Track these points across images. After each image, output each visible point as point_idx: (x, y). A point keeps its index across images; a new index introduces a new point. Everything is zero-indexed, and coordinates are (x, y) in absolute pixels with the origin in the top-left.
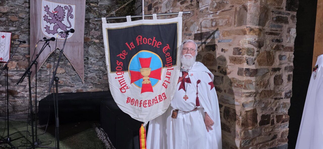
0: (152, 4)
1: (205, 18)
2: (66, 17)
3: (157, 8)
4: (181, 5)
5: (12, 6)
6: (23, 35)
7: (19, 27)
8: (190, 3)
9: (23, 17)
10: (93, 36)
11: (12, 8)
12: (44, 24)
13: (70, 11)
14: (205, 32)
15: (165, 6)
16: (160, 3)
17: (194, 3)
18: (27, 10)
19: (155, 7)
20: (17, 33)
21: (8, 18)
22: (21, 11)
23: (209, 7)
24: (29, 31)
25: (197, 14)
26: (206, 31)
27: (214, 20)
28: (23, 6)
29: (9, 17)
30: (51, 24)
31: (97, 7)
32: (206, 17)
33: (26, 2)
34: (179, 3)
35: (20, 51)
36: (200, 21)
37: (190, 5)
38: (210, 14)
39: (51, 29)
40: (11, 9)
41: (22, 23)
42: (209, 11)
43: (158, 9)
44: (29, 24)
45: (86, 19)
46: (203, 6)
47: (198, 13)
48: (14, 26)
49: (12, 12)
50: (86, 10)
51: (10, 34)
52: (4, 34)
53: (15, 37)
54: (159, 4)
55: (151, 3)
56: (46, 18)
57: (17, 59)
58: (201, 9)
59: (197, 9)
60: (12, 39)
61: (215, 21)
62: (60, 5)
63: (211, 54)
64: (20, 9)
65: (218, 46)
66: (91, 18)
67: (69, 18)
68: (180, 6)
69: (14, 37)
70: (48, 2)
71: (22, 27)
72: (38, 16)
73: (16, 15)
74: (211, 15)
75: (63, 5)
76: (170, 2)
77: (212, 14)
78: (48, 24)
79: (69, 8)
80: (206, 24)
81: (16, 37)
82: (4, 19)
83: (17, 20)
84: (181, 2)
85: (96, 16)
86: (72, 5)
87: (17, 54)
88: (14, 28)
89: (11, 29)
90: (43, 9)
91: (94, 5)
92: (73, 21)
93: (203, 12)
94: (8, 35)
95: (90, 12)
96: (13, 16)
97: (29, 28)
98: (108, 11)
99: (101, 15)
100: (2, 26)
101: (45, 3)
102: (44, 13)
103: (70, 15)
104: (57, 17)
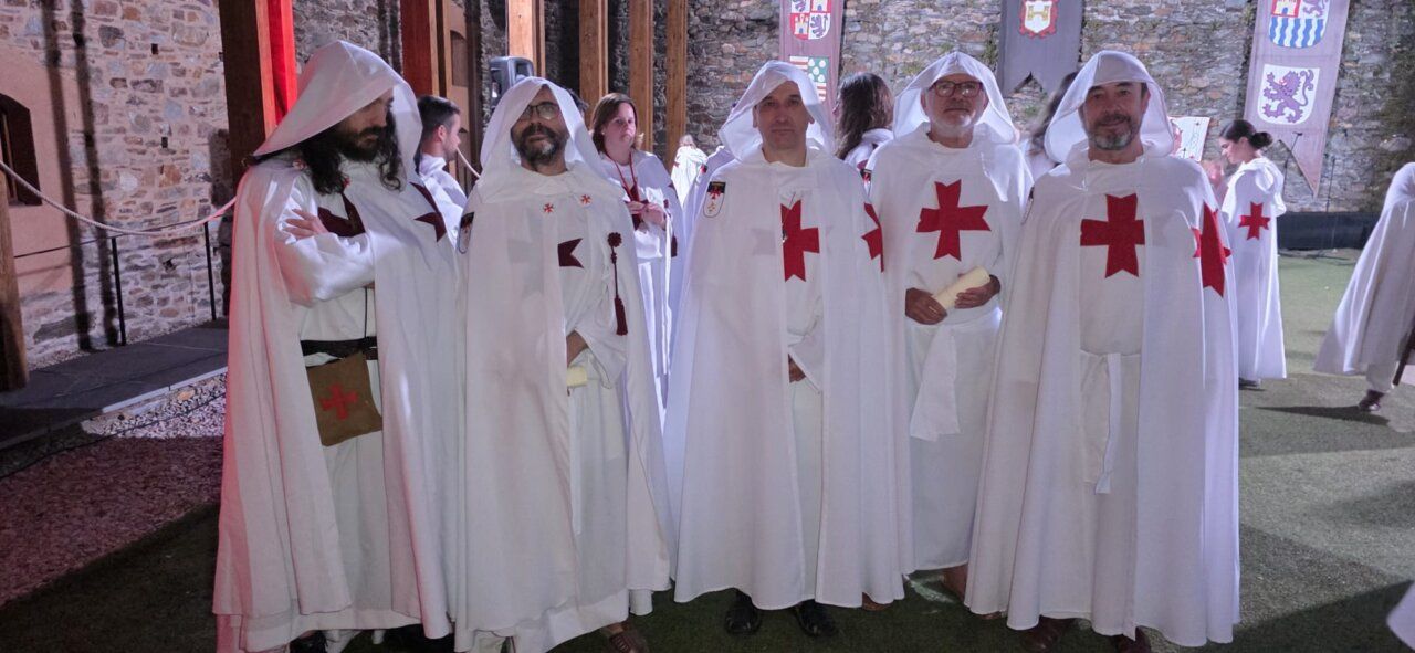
2: (1301, 89)
5: (1215, 76)
7: (1221, 108)
9: (1230, 93)
10: (1341, 118)
11: (1215, 80)
12: (1262, 101)
13: (1309, 79)
18: (1238, 81)
20: (1217, 117)
21: (1206, 95)
22: (1228, 84)
29: (1209, 93)
31: (1356, 68)
33: (1237, 69)
39: (1274, 108)
40: (1213, 82)
41: (1226, 103)
45: (1335, 90)
48: (1215, 106)
49: (1214, 87)
50: (1338, 76)
52: (1202, 119)
53: (1214, 123)
56: (1267, 92)
60: (1210, 127)
62: (1293, 69)
64: (1225, 81)
66: (1344, 87)
67: (1306, 89)
69: (1210, 124)
70: (1274, 67)
71: (1226, 108)
72: (1256, 90)
73: (1219, 90)
75: (1298, 70)
78: (1270, 102)
79: (1308, 74)
83: (1219, 98)
85: (1353, 83)
88: (1215, 111)
89: (1210, 111)
90: (1265, 78)
91: (1352, 65)
92: (1311, 95)
95: (1344, 77)
96: (1215, 91)
98: (1375, 74)
99: (1361, 81)
100: (1197, 107)
101: (1268, 69)
102: (1265, 84)
103: (1308, 85)
104: (1285, 91)
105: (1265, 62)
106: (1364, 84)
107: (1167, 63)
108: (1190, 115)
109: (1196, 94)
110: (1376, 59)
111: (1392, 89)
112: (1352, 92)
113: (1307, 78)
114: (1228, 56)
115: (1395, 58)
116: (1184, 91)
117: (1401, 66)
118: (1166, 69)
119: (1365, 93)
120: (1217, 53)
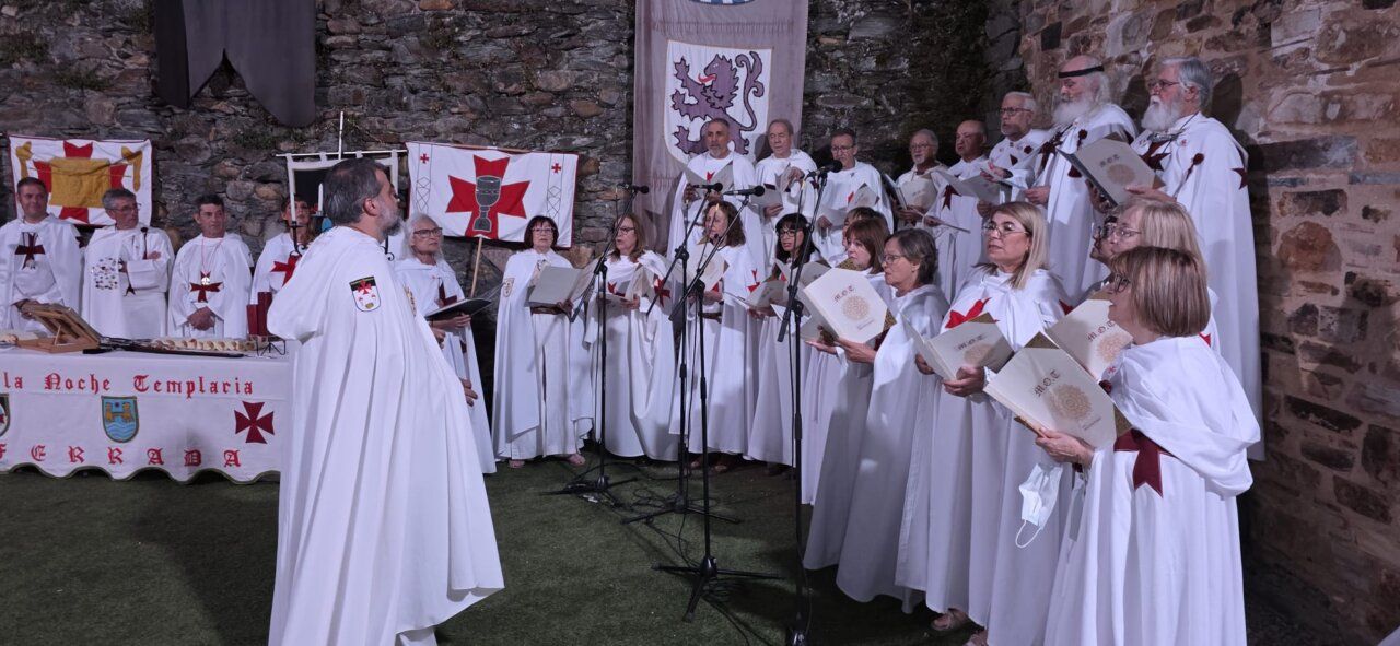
0: (1060, 24)
1: (1296, 87)
2: (740, 93)
3: (1086, 42)
4: (1190, 32)
5: (581, 67)
6: (612, 161)
7: (599, 135)
8: (1231, 27)
9: (611, 103)
11: (582, 74)
12: (672, 120)
13: (754, 72)
14: (1294, 143)
15: (1121, 35)
16: (1099, 21)
17: (1250, 26)
18: (624, 77)
19: (1073, 35)
20: (593, 154)
21: (568, 107)
22: (607, 84)
23: (1313, 47)
24: (629, 147)
25: (1259, 72)
26: (1300, 138)
27: (1336, 96)
28: (611, 67)
29: (573, 102)
30: (692, 120)
31: (844, 48)
32: (1300, 83)
33: (622, 52)
34: (1180, 27)
35: (600, 212)
36: (1273, 96)
37: (1230, 33)
38: (1317, 73)
40: (579, 79)
41: (608, 123)
42: (1311, 60)
43: (1089, 45)
44: (630, 125)
45: (806, 96)
46: (1289, 41)
47: (1266, 67)
48: (586, 131)
49: (581, 89)
50: (807, 65)
51: (573, 158)
52: (558, 158)
53: (588, 167)
54: (1095, 26)
55: (1057, 20)
56: (679, 104)
57: (592, 237)
58: (1279, 53)
59: (1259, 53)
60: (581, 176)
61: (1340, 101)
62: (721, 52)
63: (1318, 225)
64: (603, 77)
65: (1349, 195)
66: (822, 89)
67: (751, 94)
68: (1187, 35)
69: (584, 169)
70: (686, 46)
71: (609, 136)
72: (656, 96)
73: (591, 97)
74: (1322, 79)
75: (731, 54)
76: (1142, 20)
77: (1324, 72)
78: (686, 122)
79: (752, 61)
80: (1299, 113)
81: (592, 169)
82: (559, 111)
83: (593, 112)
84: (1189, 20)
85: (838, 81)
86: (763, 48)
87: (592, 221)
88: (586, 140)
89: (579, 141)
90: (671, 70)
91: (832, 41)
92: (761, 106)
93: (1288, 64)
94: (570, 161)
95: (820, 68)
96: (584, 99)
97: (630, 137)
98: (880, 61)
99: (856, 75)
100: (554, 133)
101: (676, 50)
102: (672, 84)
103: (753, 86)
104: (711, 95)
105: (667, 36)
106: (863, 82)
107: (490, 38)
108: (542, 150)
109: (549, 105)
110: (878, 28)
111: (915, 91)
112: (841, 100)
113: (750, 72)
114: (601, 23)
115: (916, 27)
116: (526, 98)
117: (928, 42)
118: (487, 51)
119: (866, 102)
120: (582, 17)
